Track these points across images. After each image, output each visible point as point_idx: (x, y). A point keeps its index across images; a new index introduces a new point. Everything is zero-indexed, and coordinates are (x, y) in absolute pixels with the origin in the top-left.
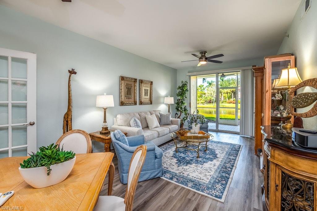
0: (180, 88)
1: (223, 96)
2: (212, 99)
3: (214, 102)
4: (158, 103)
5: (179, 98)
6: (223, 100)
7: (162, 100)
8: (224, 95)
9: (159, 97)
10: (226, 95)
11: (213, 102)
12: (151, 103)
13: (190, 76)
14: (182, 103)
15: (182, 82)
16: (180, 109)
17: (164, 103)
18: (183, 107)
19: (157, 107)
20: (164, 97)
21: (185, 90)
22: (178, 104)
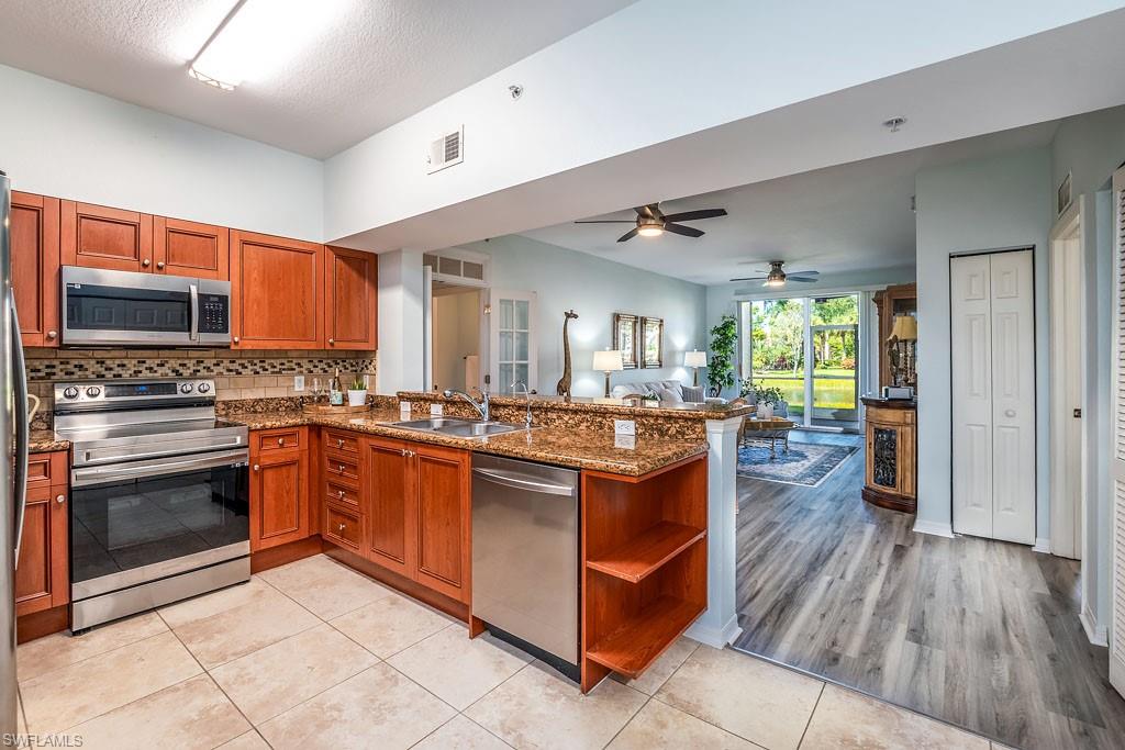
0: (717, 330)
1: (827, 345)
2: (791, 353)
3: (796, 363)
4: (673, 366)
5: (717, 353)
6: (827, 358)
7: (678, 359)
8: (832, 340)
9: (672, 353)
10: (840, 339)
11: (792, 367)
12: (660, 366)
13: (739, 303)
14: (723, 364)
15: (724, 317)
16: (718, 379)
17: (682, 366)
18: (725, 373)
19: (670, 375)
20: (684, 352)
21: (730, 335)
22: (713, 366)
